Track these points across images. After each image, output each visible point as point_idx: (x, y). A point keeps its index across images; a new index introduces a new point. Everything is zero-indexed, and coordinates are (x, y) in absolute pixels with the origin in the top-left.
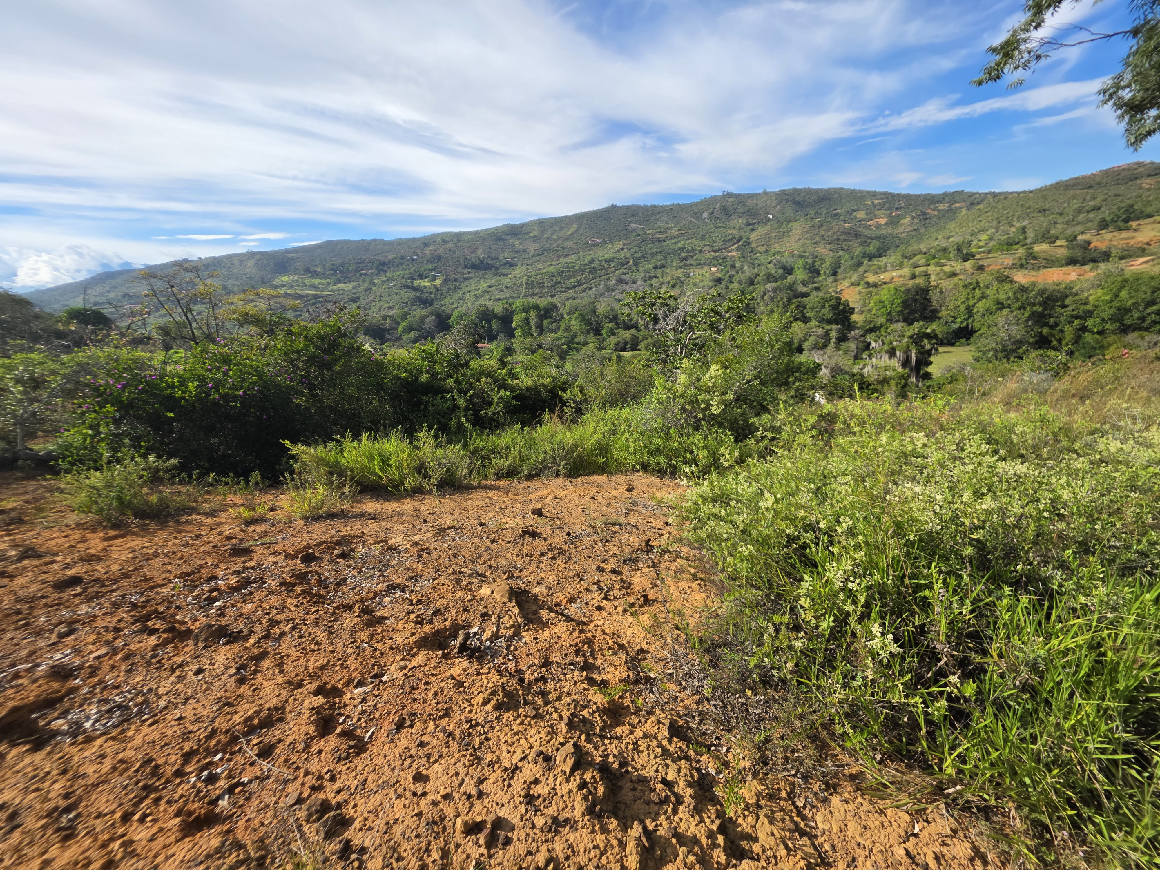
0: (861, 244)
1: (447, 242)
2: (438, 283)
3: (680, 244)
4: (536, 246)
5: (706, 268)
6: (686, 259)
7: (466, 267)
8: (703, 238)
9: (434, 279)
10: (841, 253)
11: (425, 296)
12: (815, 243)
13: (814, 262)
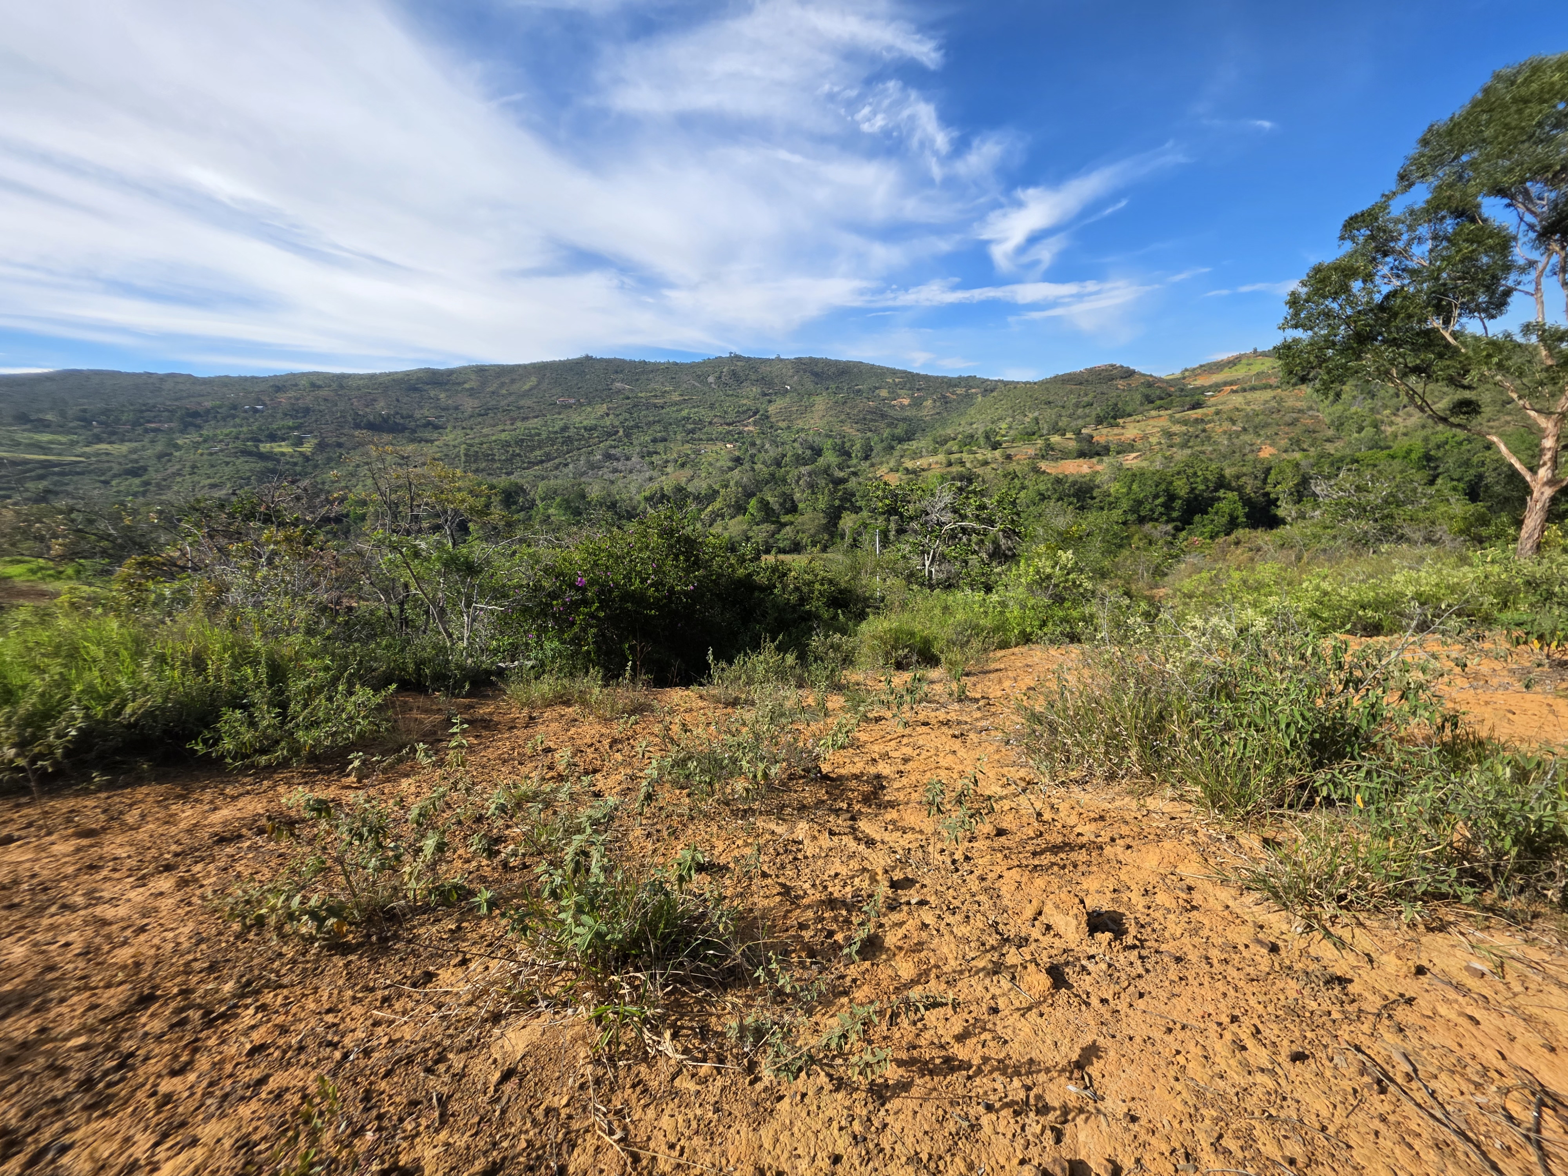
1: (319, 387)
3: (685, 413)
4: (476, 403)
5: (720, 444)
6: (693, 431)
7: (357, 426)
8: (712, 407)
9: (299, 442)
11: (283, 468)
12: (841, 422)
13: (843, 443)
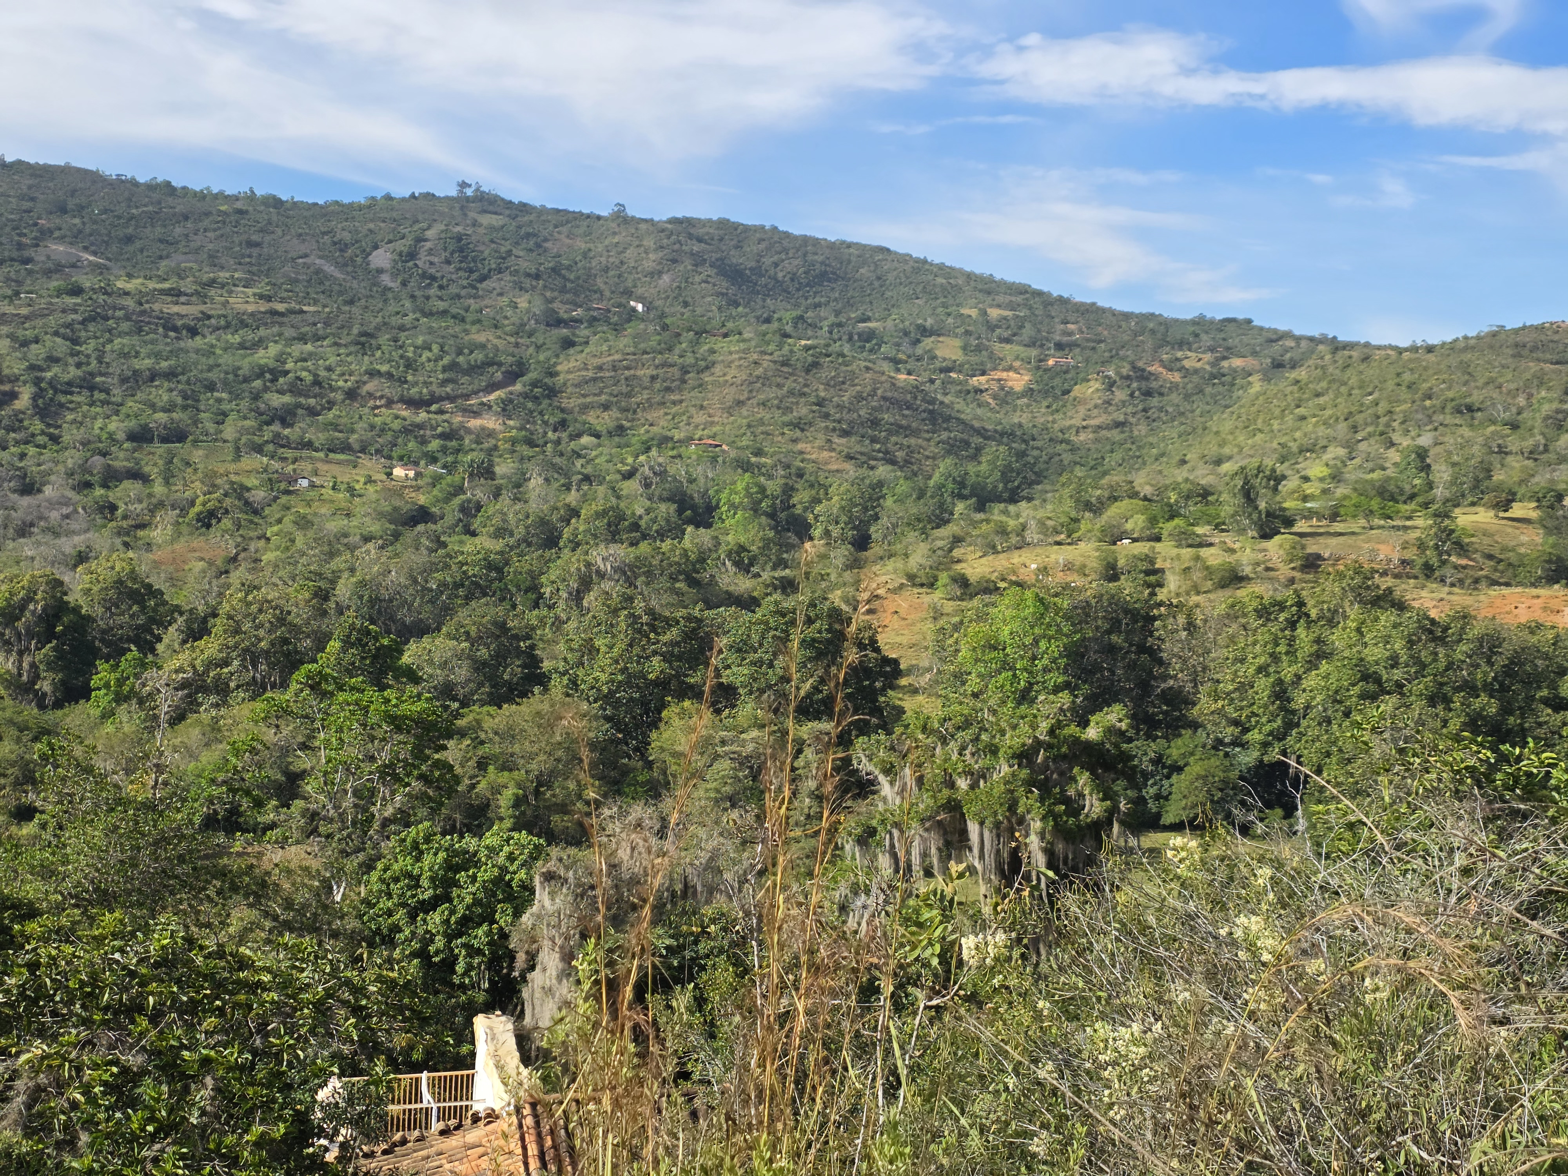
0: (952, 448)
3: (266, 356)
5: (371, 465)
6: (285, 417)
8: (366, 343)
10: (883, 471)
12: (798, 425)
13: (788, 491)
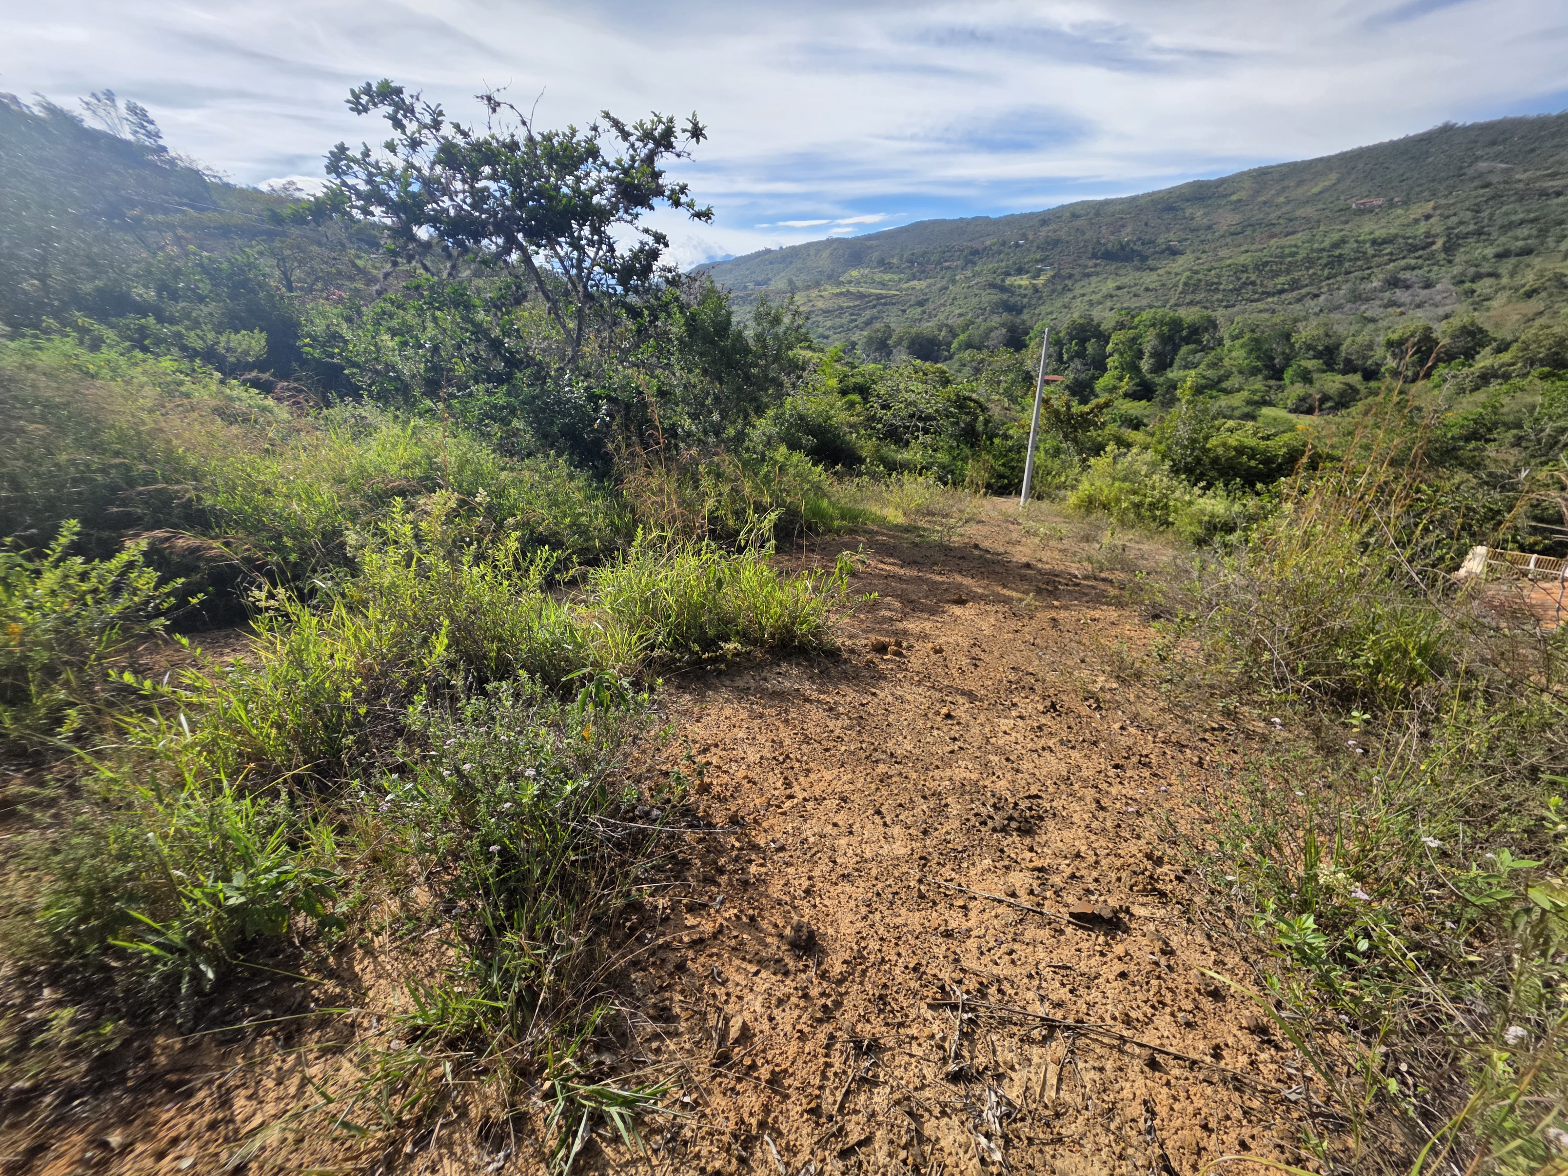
1: (1078, 217)
2: (1040, 281)
9: (1037, 276)
11: (1012, 300)
